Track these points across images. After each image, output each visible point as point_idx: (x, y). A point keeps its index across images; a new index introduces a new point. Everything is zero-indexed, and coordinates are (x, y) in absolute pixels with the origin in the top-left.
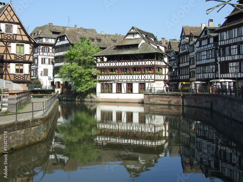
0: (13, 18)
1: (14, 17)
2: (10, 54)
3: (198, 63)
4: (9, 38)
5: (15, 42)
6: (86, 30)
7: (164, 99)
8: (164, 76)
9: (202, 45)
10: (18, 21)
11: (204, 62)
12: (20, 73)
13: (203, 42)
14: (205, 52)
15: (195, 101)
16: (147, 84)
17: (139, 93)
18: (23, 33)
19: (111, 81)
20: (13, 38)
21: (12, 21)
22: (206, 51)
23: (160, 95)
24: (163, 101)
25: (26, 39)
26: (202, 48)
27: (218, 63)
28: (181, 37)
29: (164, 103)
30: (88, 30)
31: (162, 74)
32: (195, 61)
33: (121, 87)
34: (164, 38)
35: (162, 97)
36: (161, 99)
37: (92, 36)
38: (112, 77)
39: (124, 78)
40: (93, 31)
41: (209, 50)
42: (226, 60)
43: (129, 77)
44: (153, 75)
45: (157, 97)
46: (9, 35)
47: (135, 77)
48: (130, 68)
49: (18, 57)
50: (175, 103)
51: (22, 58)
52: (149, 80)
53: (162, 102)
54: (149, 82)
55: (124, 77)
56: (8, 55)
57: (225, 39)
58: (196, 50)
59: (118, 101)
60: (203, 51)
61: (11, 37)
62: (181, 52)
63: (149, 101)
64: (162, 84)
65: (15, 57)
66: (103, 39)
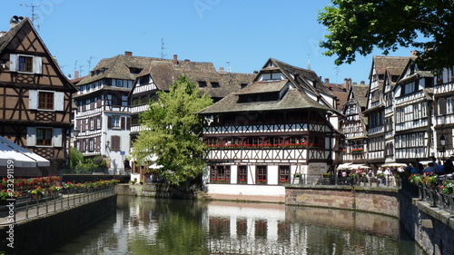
0: (34, 44)
1: (36, 44)
2: (26, 111)
3: (398, 128)
4: (25, 81)
5: (36, 89)
6: (194, 63)
7: (322, 197)
8: (327, 153)
9: (406, 92)
10: (42, 51)
11: (409, 126)
12: (46, 144)
13: (407, 86)
14: (411, 107)
15: (375, 202)
16: (293, 169)
17: (279, 185)
18: (52, 72)
19: (228, 161)
20: (34, 81)
21: (31, 49)
22: (413, 104)
23: (313, 189)
24: (320, 200)
25: (57, 82)
26: (406, 99)
27: (432, 128)
28: (370, 78)
29: (321, 204)
30: (199, 64)
31: (324, 150)
32: (394, 125)
33: (246, 172)
34: (350, 80)
35: (317, 193)
36: (316, 197)
37: (200, 77)
38: (230, 154)
39: (253, 156)
40: (208, 65)
41: (417, 103)
42: (448, 122)
43: (261, 154)
44: (305, 151)
45: (309, 193)
46: (25, 76)
47: (273, 154)
48: (263, 138)
49: (41, 116)
50: (341, 205)
51: (50, 117)
52: (297, 160)
53: (317, 204)
54: (296, 164)
55: (252, 154)
56: (23, 112)
57: (445, 81)
58: (396, 103)
59: (240, 199)
60: (407, 105)
61: (30, 79)
62: (370, 107)
63: (295, 200)
64: (324, 168)
65: (36, 116)
66: (222, 81)
